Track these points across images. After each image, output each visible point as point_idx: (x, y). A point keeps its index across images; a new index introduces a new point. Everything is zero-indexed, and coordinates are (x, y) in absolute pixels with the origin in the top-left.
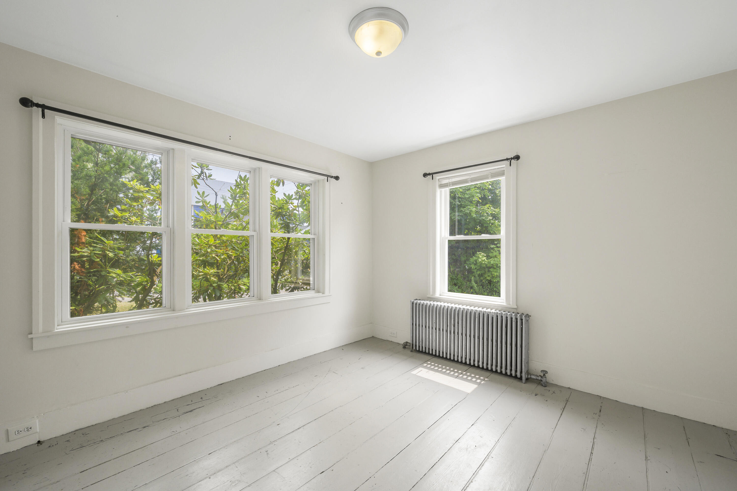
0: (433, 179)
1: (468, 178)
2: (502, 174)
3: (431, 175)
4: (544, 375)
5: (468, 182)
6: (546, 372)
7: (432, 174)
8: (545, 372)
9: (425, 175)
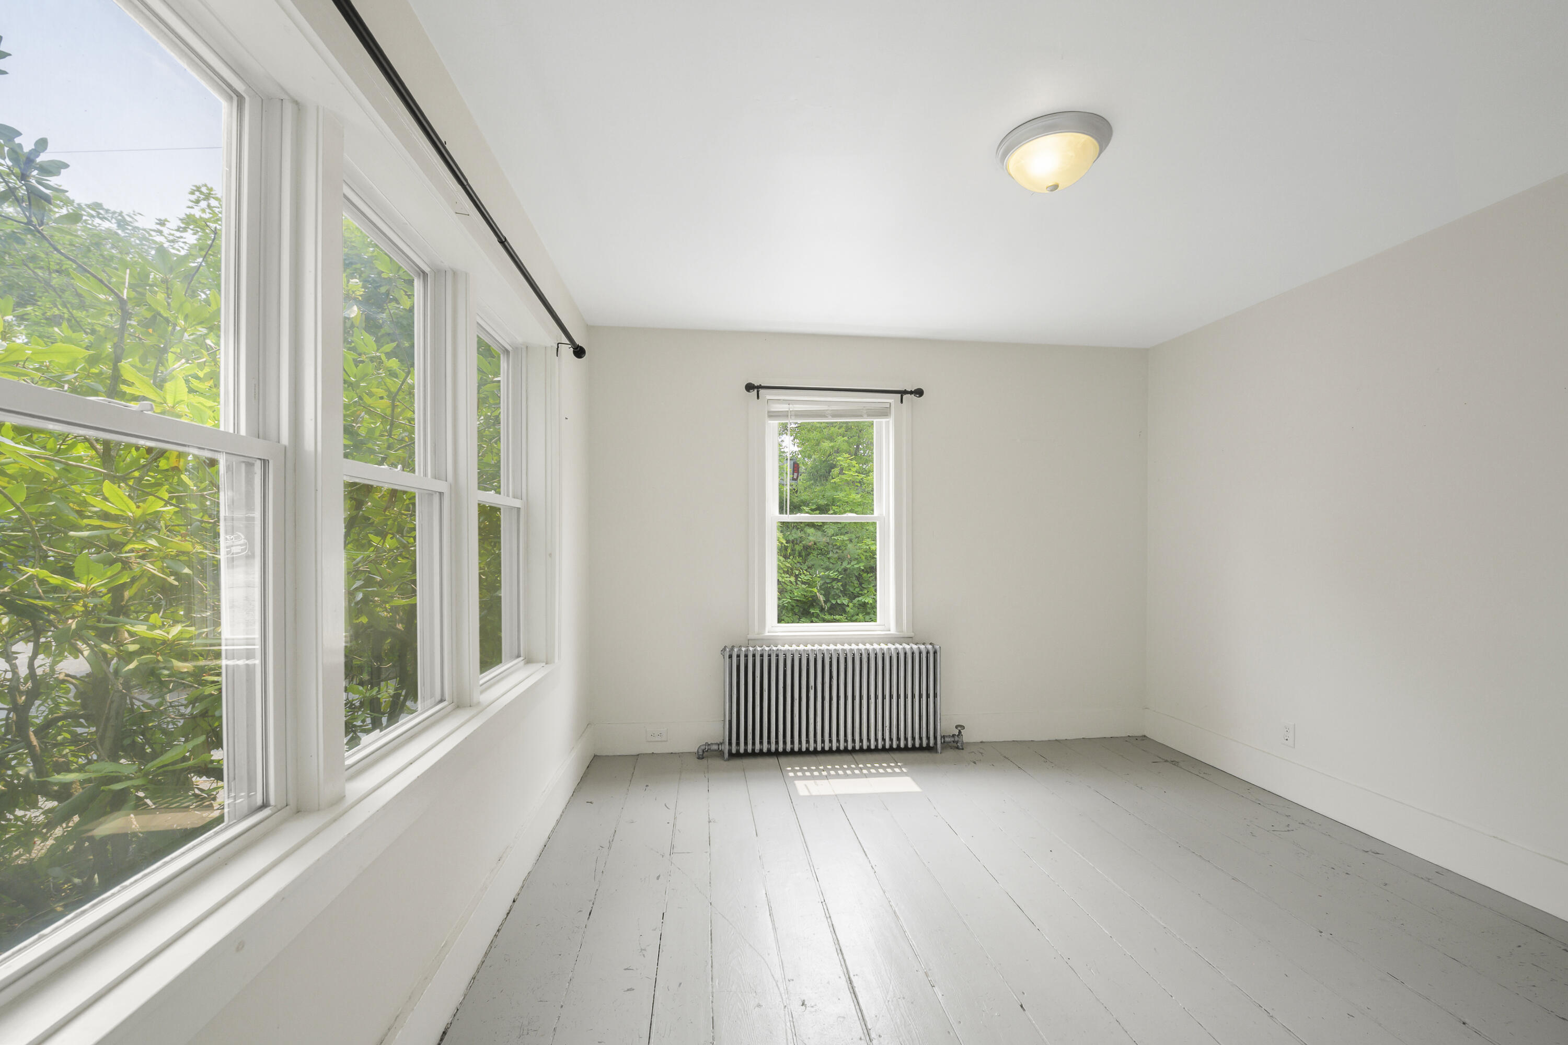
0: (758, 397)
1: (827, 410)
2: (884, 412)
3: (756, 390)
4: (960, 732)
5: (827, 417)
6: (963, 727)
7: (760, 387)
8: (960, 727)
9: (749, 387)
